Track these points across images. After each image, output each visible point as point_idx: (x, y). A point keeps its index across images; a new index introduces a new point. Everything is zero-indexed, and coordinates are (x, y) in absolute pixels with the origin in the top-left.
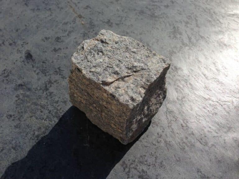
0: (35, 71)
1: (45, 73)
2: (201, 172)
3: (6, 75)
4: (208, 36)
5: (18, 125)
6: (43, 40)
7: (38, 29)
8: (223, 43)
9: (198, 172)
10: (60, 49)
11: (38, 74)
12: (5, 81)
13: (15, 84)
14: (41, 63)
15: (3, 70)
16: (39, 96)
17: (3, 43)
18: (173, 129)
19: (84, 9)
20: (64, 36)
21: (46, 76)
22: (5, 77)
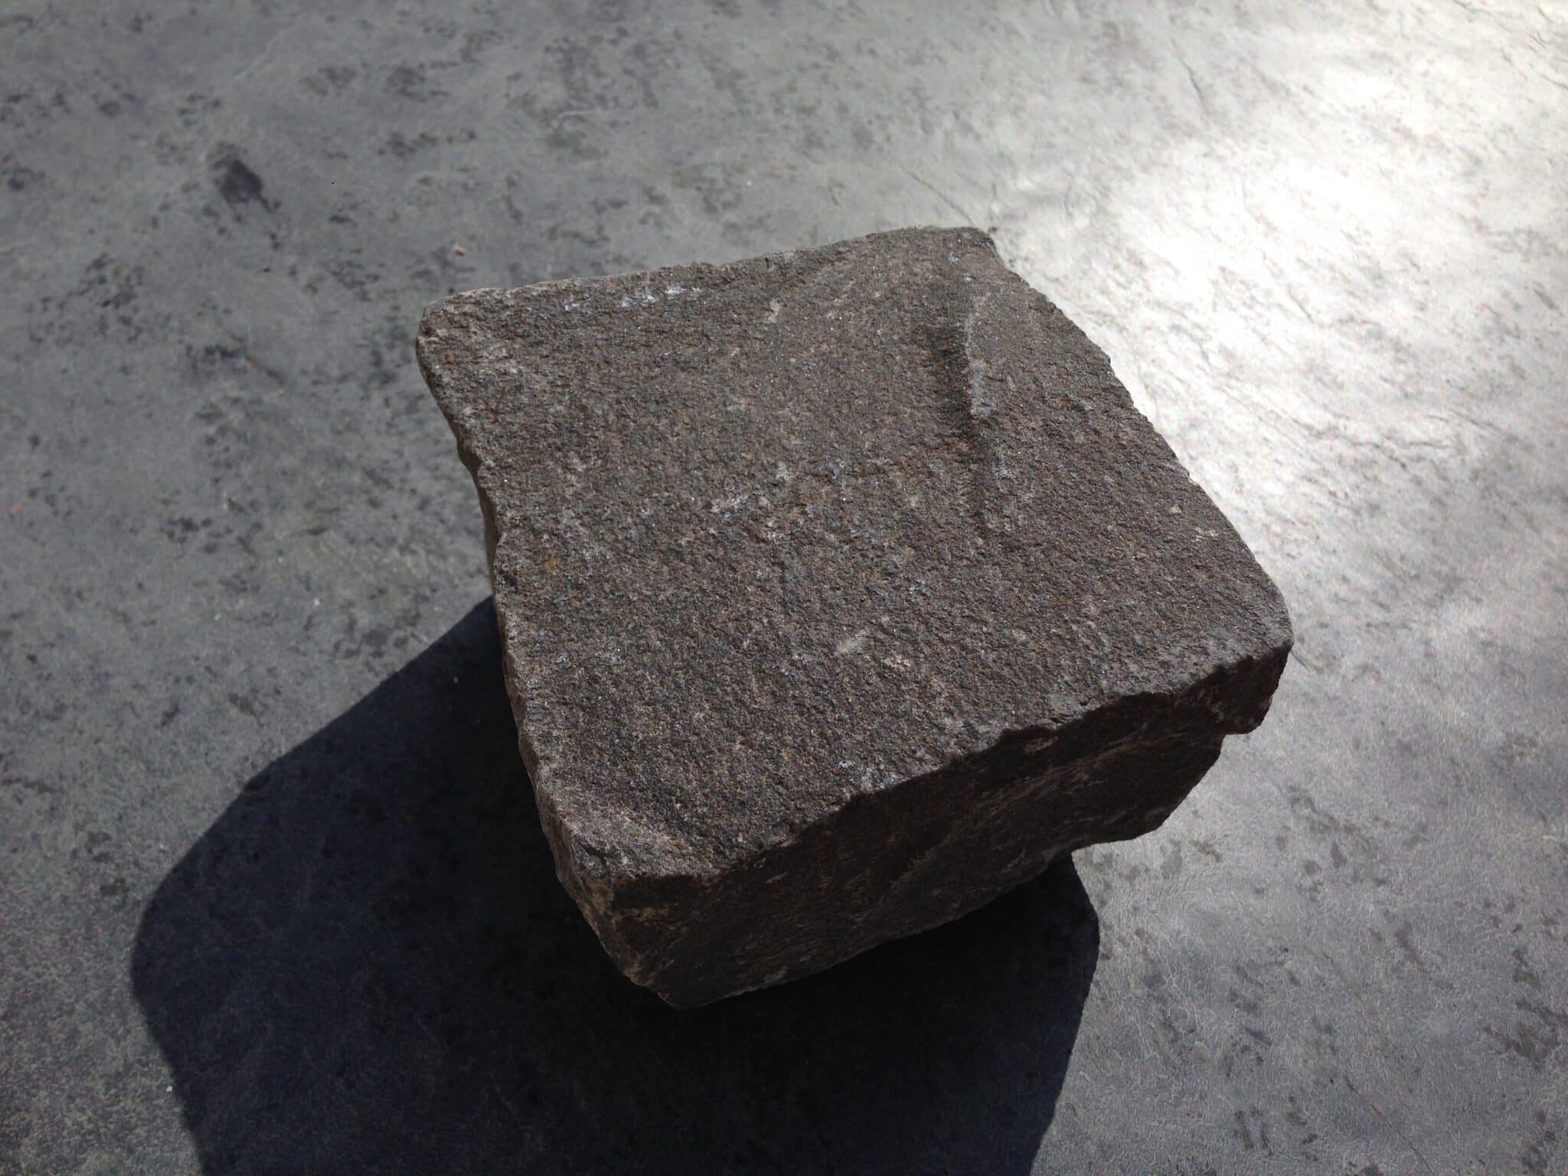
0: (293, 273)
1: (362, 283)
2: (1310, 802)
3: (114, 290)
5: (245, 578)
6: (311, 84)
7: (268, 15)
9: (1295, 801)
10: (427, 140)
11: (312, 287)
12: (114, 327)
13: (180, 342)
14: (326, 226)
15: (88, 261)
16: (343, 412)
20: (442, 65)
21: (364, 297)
22: (106, 304)
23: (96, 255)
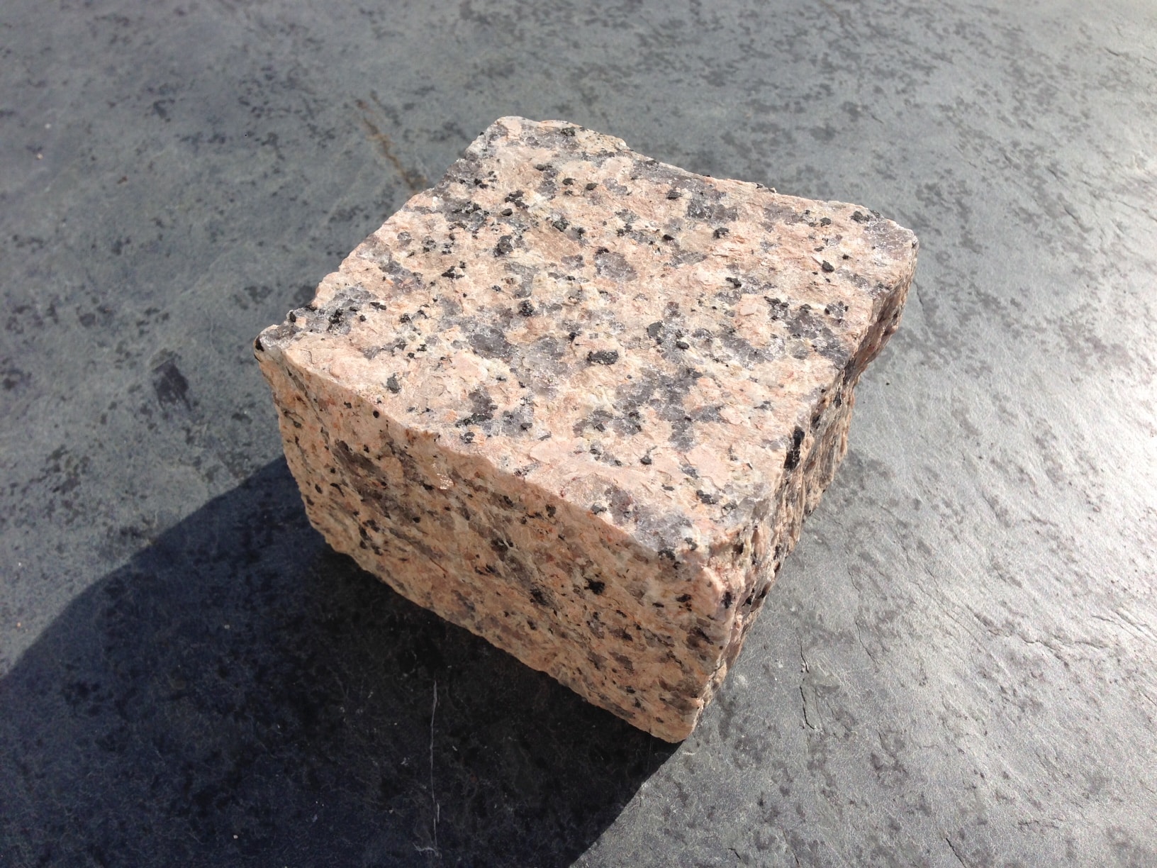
0: (197, 463)
3: (64, 477)
4: (1019, 299)
5: (115, 738)
6: (237, 299)
7: (215, 241)
8: (1087, 335)
11: (210, 476)
12: (60, 510)
13: (105, 524)
14: (229, 422)
15: (50, 453)
16: (213, 588)
17: (52, 311)
18: (831, 781)
19: (435, 139)
22: (57, 489)
23: (56, 446)
